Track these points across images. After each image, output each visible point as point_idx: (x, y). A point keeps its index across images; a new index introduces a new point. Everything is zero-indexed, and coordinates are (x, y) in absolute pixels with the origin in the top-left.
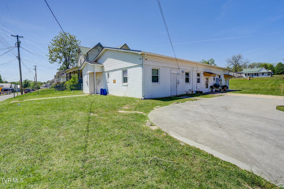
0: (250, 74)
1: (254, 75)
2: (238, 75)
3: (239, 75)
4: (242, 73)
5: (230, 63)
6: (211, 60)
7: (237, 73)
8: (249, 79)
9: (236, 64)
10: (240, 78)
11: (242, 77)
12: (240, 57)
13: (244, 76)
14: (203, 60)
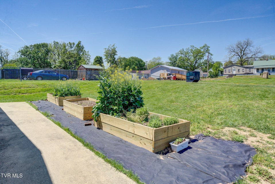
0: (265, 68)
1: (271, 70)
2: (246, 71)
3: (248, 71)
4: (252, 68)
5: (233, 53)
6: (204, 46)
7: (244, 67)
8: (266, 77)
9: (242, 54)
10: (248, 75)
11: (252, 73)
12: (248, 44)
13: (255, 71)
14: (192, 46)
